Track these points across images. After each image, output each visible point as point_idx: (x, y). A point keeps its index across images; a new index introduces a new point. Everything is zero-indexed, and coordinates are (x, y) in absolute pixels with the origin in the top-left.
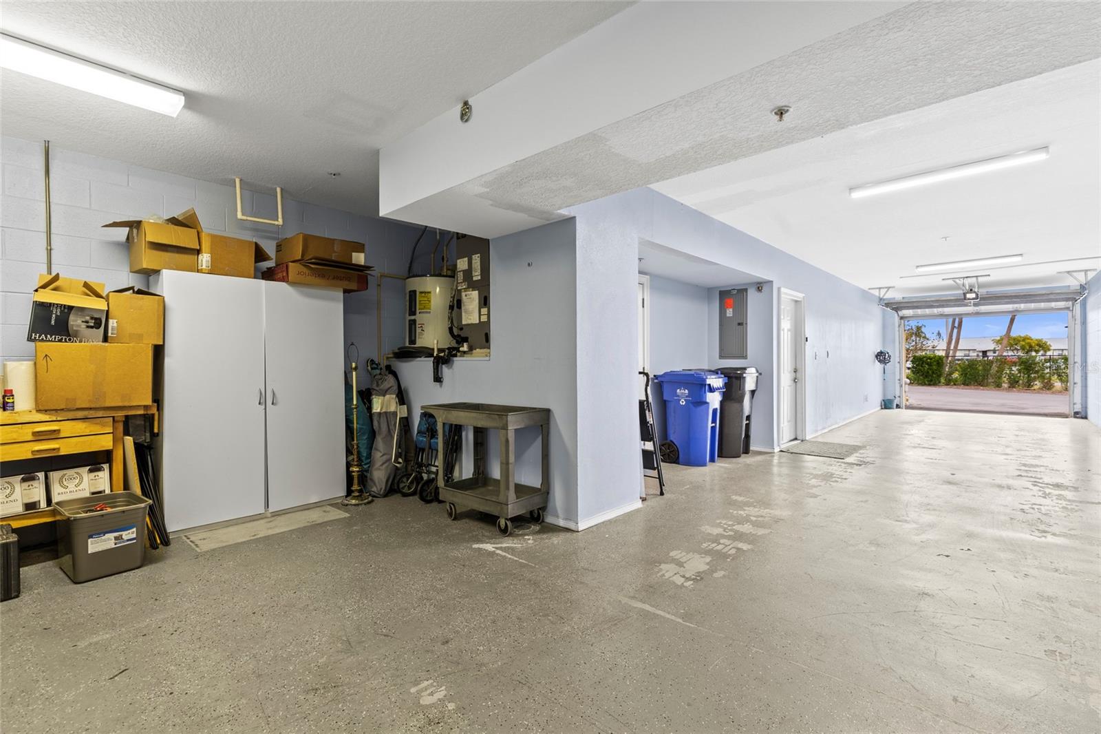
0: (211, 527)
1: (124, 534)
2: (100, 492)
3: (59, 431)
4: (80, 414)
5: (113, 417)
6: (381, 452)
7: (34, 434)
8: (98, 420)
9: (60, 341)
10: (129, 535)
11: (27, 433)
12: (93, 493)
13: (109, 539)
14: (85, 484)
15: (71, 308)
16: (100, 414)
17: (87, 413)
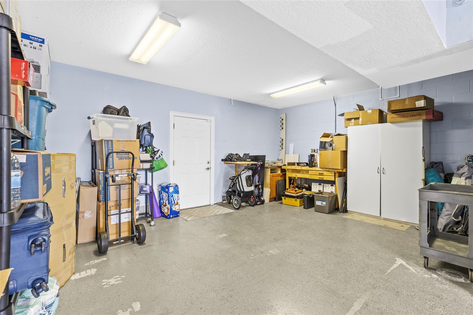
0: (361, 214)
1: (323, 202)
2: (332, 192)
3: (323, 173)
4: (327, 170)
5: (335, 172)
6: (446, 209)
7: (319, 173)
8: (331, 172)
9: (324, 150)
10: (324, 203)
11: (317, 173)
12: (331, 192)
13: (320, 203)
14: (330, 189)
15: (326, 142)
16: (331, 170)
17: (328, 170)
